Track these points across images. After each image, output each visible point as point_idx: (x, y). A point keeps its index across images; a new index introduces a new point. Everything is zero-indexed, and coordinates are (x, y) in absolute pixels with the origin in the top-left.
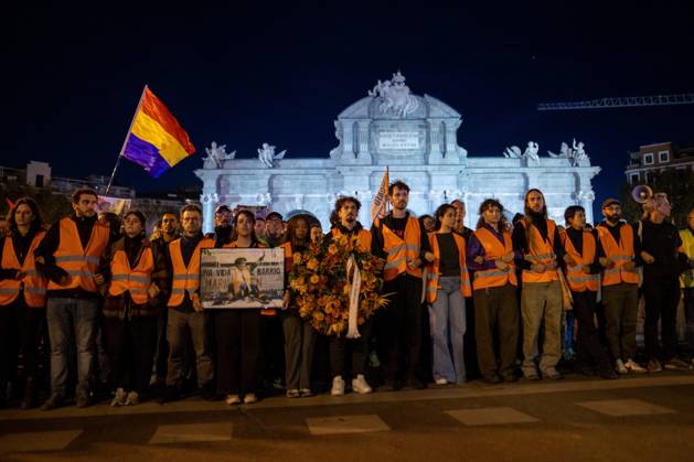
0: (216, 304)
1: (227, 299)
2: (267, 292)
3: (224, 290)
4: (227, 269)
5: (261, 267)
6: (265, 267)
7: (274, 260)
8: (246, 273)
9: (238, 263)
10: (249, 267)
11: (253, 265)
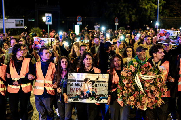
0: (74, 100)
1: (80, 98)
2: (99, 95)
3: (79, 93)
4: (80, 83)
5: (97, 83)
6: (99, 83)
7: (104, 80)
8: (90, 86)
9: (86, 80)
10: (91, 83)
11: (93, 82)
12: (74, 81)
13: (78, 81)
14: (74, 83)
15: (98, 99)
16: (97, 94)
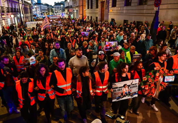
0: (117, 100)
1: (121, 97)
2: (133, 93)
3: (120, 95)
4: (121, 88)
5: (131, 86)
6: (133, 86)
7: (136, 83)
8: (127, 89)
9: (124, 86)
10: (128, 86)
11: (129, 86)
12: (116, 88)
13: (119, 88)
14: (117, 89)
15: (132, 96)
16: (131, 93)
